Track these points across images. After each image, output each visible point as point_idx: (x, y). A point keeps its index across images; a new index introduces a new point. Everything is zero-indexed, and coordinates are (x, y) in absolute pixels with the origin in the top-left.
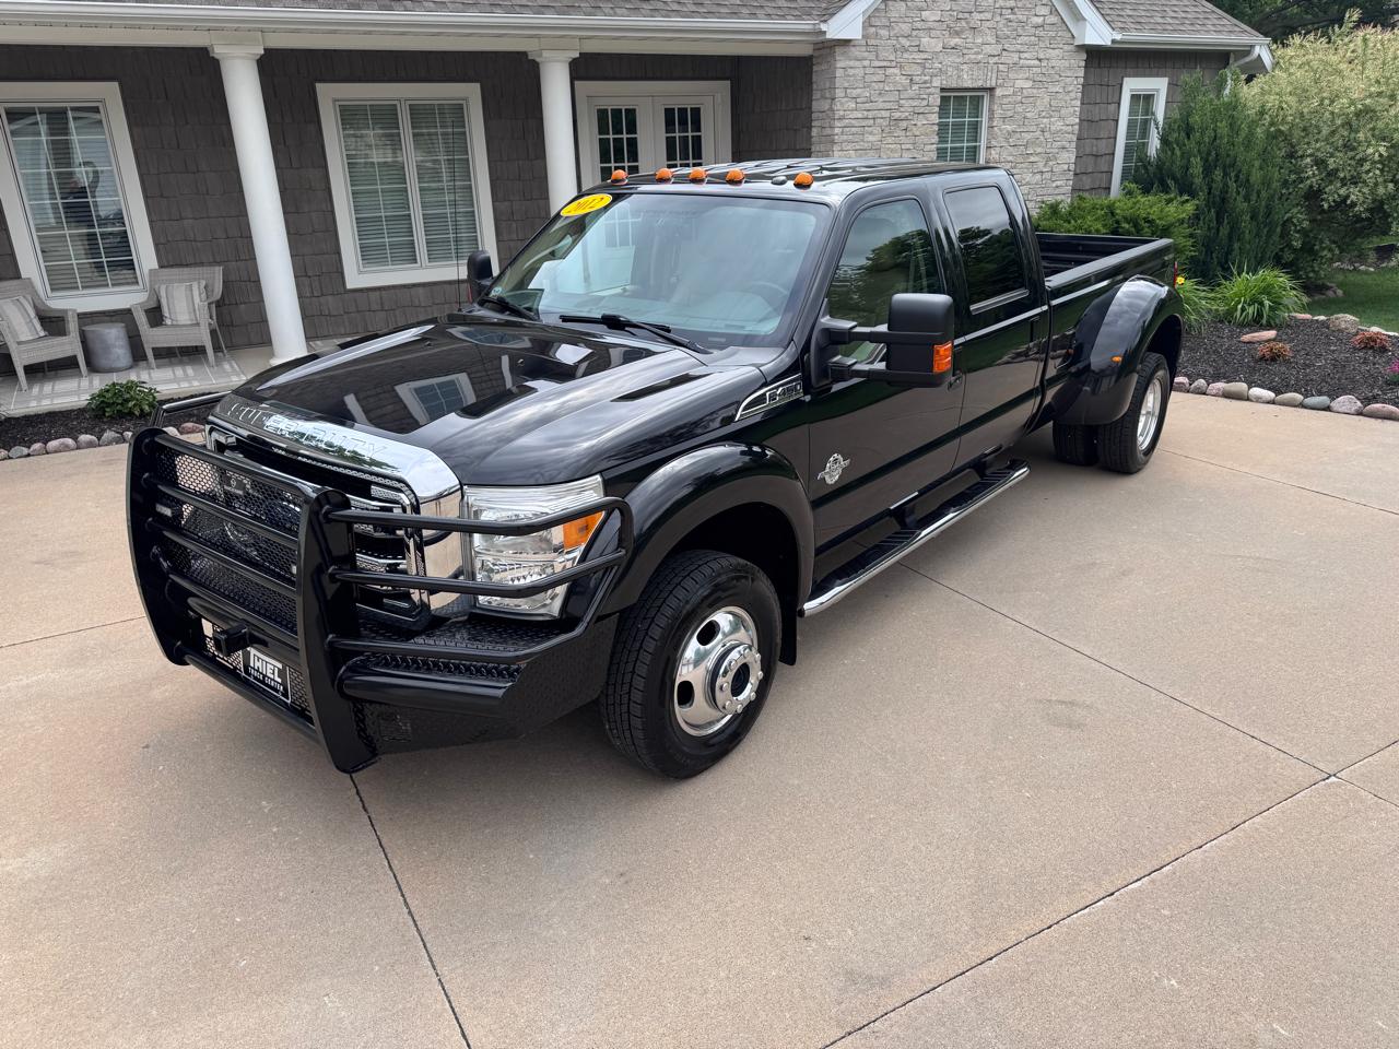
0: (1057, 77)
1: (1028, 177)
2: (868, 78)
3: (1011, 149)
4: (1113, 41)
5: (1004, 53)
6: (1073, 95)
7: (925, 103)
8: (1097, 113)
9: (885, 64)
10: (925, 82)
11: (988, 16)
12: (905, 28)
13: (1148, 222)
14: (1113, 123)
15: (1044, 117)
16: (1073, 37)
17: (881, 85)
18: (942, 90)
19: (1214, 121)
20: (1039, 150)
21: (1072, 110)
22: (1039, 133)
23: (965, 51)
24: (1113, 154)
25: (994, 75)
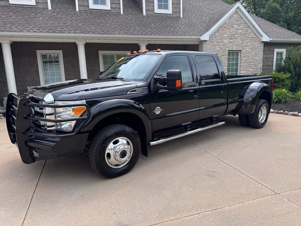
0: (257, 48)
1: (250, 70)
2: (211, 48)
3: (246, 63)
4: (270, 41)
5: (243, 43)
6: (261, 52)
7: (224, 53)
8: (268, 56)
9: (215, 45)
10: (224, 49)
11: (239, 35)
12: (219, 38)
13: (278, 78)
14: (272, 59)
15: (254, 57)
16: (260, 40)
17: (214, 50)
18: (228, 51)
19: (296, 57)
20: (253, 64)
21: (261, 55)
22: (253, 60)
23: (234, 43)
24: (273, 65)
25: (241, 48)
